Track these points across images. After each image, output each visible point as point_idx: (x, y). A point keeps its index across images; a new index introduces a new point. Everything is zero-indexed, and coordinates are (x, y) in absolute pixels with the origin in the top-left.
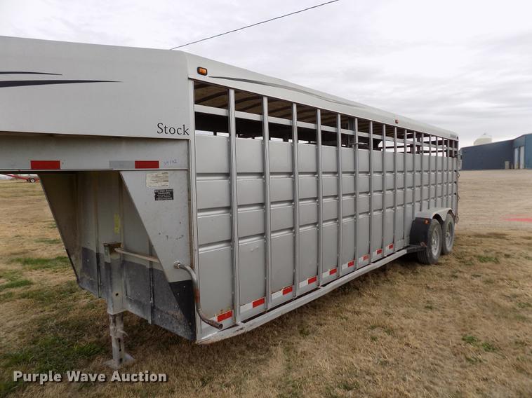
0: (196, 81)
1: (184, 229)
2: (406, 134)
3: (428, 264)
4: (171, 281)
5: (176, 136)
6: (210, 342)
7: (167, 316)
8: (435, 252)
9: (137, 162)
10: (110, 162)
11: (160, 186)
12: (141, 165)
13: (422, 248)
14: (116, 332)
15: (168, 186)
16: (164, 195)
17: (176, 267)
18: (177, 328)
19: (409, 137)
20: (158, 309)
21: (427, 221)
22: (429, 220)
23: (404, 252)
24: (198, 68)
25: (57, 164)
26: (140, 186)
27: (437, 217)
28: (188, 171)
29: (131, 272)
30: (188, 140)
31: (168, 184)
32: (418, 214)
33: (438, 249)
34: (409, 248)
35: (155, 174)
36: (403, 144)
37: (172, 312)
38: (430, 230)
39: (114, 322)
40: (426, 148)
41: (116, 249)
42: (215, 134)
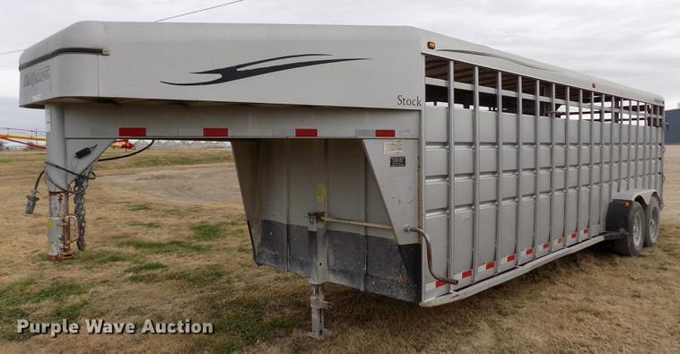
0: (427, 56)
1: (413, 195)
2: (593, 97)
3: (629, 255)
4: (400, 244)
5: (411, 107)
6: (431, 305)
7: (384, 282)
8: (637, 243)
9: (377, 131)
10: (356, 131)
11: (394, 153)
12: (382, 134)
13: (622, 235)
14: (317, 302)
15: (401, 153)
16: (397, 162)
17: (406, 231)
18: (398, 292)
19: (597, 100)
20: (372, 276)
21: (627, 204)
22: (630, 202)
23: (601, 238)
24: (429, 43)
25: (314, 132)
26: (379, 153)
27: (639, 199)
28: (419, 140)
29: (337, 241)
30: (420, 111)
31: (401, 151)
32: (615, 196)
33: (640, 238)
34: (607, 235)
35: (391, 142)
36: (589, 110)
37: (391, 278)
38: (632, 214)
39: (317, 291)
40: (626, 116)
41: (322, 218)
42: (435, 104)
